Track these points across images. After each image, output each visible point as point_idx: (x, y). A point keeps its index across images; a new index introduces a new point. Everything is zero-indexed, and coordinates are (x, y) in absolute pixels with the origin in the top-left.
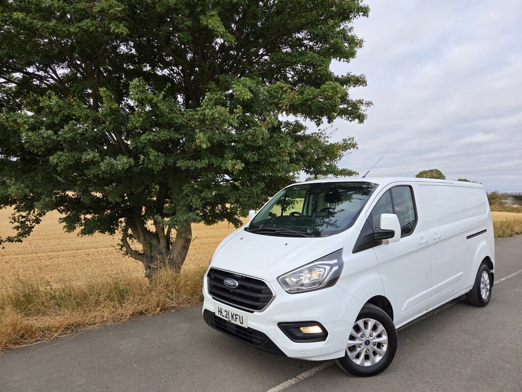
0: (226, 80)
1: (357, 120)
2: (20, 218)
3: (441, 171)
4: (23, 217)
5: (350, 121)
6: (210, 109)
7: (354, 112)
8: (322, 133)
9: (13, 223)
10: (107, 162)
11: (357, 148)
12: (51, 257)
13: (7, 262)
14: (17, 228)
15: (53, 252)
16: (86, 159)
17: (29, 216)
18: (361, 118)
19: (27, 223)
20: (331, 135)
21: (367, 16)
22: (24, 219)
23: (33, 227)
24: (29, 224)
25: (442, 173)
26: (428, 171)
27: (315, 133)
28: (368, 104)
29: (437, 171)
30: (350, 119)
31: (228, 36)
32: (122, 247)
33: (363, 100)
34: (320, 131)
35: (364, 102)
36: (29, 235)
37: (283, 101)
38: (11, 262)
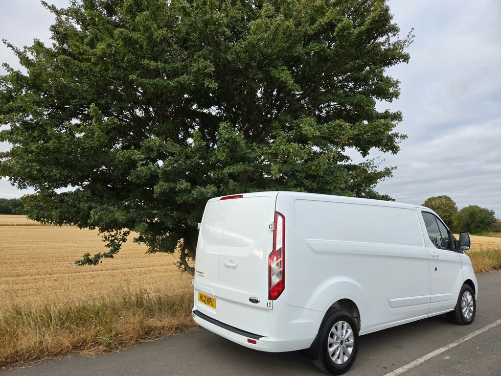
0: (286, 120)
1: (390, 151)
2: (110, 237)
3: (450, 197)
4: (113, 236)
5: (385, 152)
6: (284, 145)
7: (390, 145)
8: (370, 164)
9: (104, 241)
10: (198, 190)
11: (392, 176)
12: (93, 276)
13: (56, 280)
14: (108, 246)
15: (93, 271)
16: (180, 188)
17: (117, 235)
18: (395, 150)
19: (116, 241)
20: (379, 165)
21: (407, 63)
22: (113, 238)
23: (120, 245)
24: (117, 242)
25: (452, 199)
26: (437, 198)
27: (364, 163)
28: (403, 137)
29: (446, 197)
30: (384, 150)
31: (295, 86)
32: (181, 264)
33: (398, 133)
34: (368, 161)
35: (399, 135)
36: (118, 252)
37: (342, 137)
38: (60, 280)
